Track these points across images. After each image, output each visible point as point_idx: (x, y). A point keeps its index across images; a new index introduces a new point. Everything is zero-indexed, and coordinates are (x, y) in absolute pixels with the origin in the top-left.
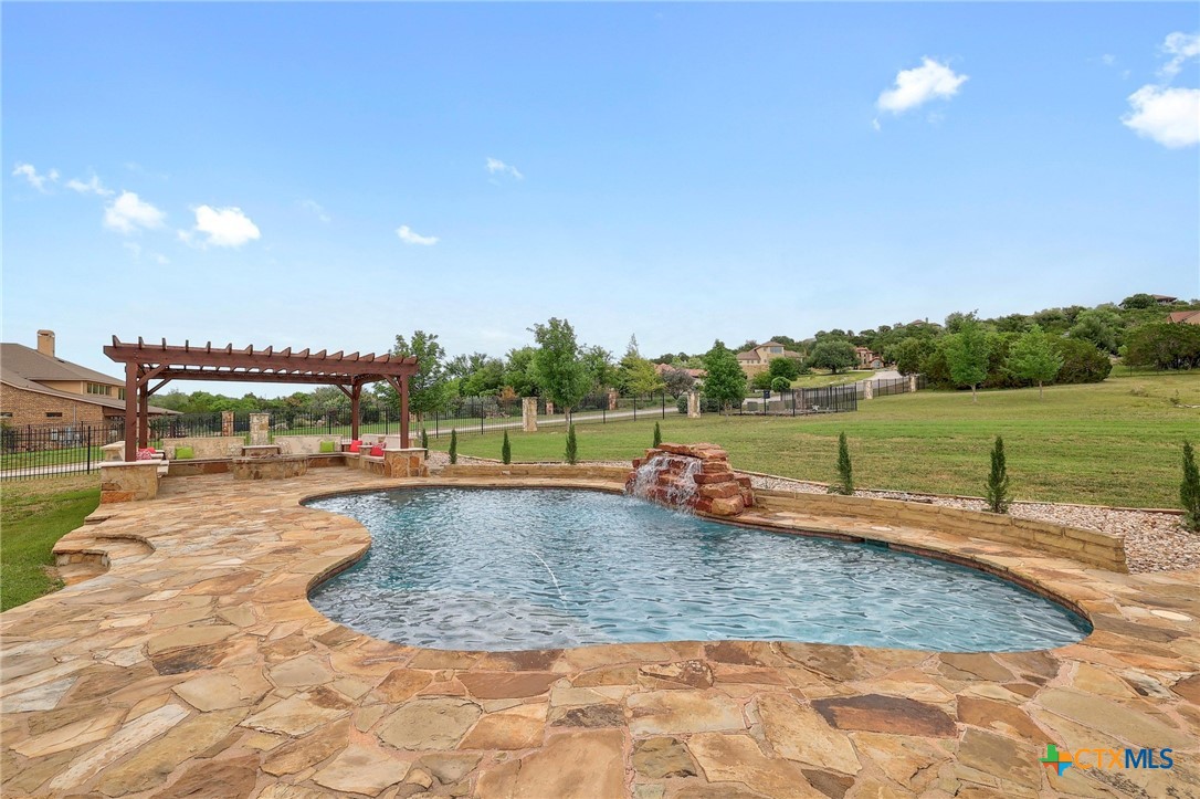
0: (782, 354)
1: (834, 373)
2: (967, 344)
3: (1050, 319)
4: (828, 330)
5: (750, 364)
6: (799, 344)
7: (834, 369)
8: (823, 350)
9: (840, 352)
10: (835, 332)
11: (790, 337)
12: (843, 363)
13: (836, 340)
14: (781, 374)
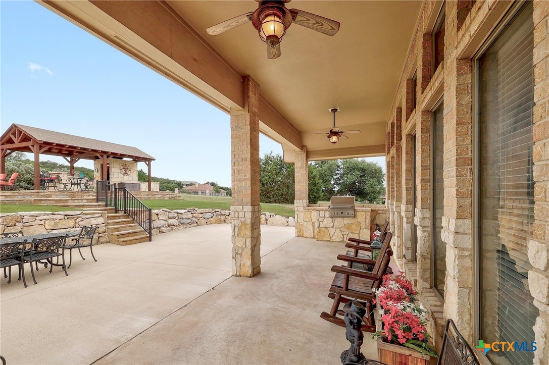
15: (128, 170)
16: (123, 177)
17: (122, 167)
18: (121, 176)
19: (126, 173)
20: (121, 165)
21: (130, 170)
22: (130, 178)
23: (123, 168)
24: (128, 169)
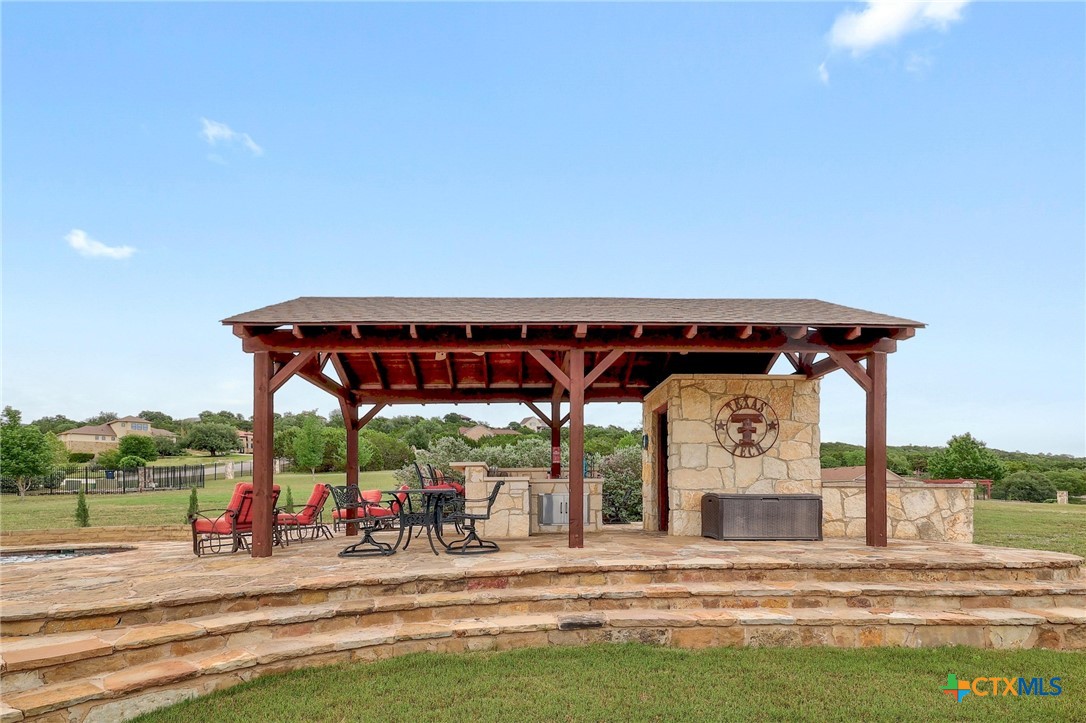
0: (147, 432)
1: (213, 455)
2: (309, 434)
3: (403, 423)
4: (215, 411)
5: (100, 440)
6: (178, 423)
7: (213, 451)
8: (200, 431)
9: (220, 434)
10: (223, 414)
11: (167, 414)
12: (223, 445)
13: (224, 423)
14: (135, 453)
15: (760, 428)
16: (733, 466)
17: (726, 414)
18: (721, 457)
19: (746, 443)
20: (719, 403)
21: (772, 426)
22: (773, 467)
23: (735, 419)
24: (757, 419)
